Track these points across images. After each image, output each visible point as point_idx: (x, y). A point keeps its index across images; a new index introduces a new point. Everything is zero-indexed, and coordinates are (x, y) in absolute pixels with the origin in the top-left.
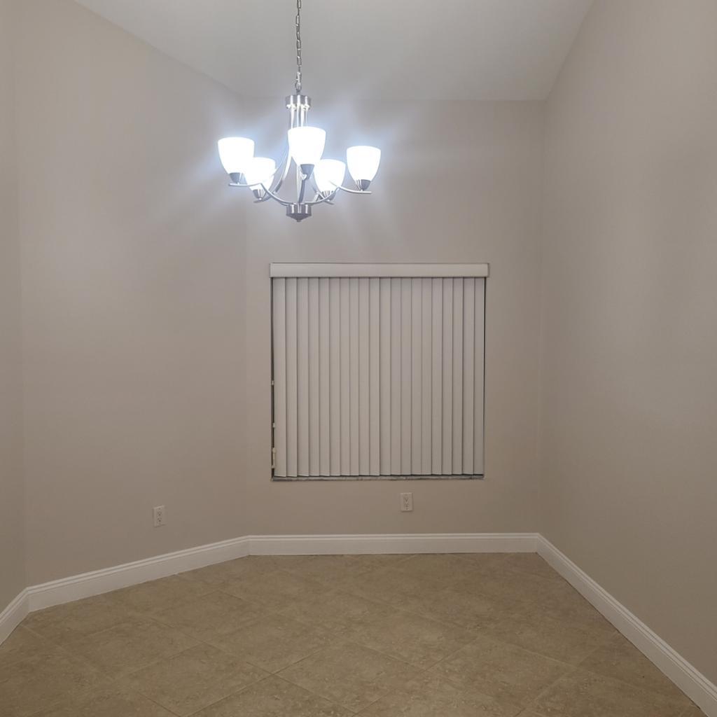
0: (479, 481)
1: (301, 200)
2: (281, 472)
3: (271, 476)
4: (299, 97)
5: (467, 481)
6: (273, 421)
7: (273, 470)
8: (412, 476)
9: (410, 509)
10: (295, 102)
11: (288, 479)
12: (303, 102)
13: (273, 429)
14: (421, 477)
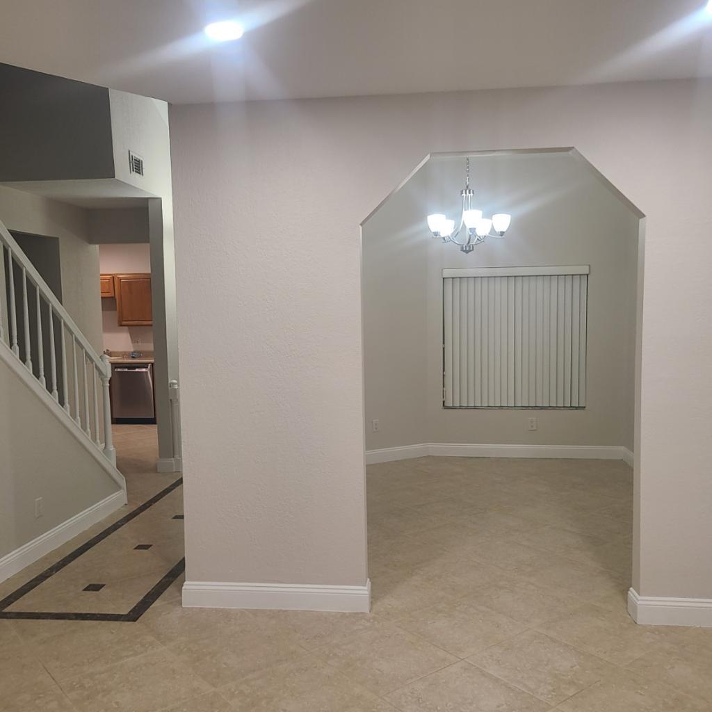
0: (582, 411)
1: (469, 242)
2: (449, 404)
3: (442, 405)
4: (468, 191)
5: (573, 411)
6: (444, 370)
7: (444, 402)
8: (535, 408)
9: (534, 428)
10: (466, 193)
11: (453, 408)
12: (470, 193)
13: (444, 375)
14: (542, 408)
